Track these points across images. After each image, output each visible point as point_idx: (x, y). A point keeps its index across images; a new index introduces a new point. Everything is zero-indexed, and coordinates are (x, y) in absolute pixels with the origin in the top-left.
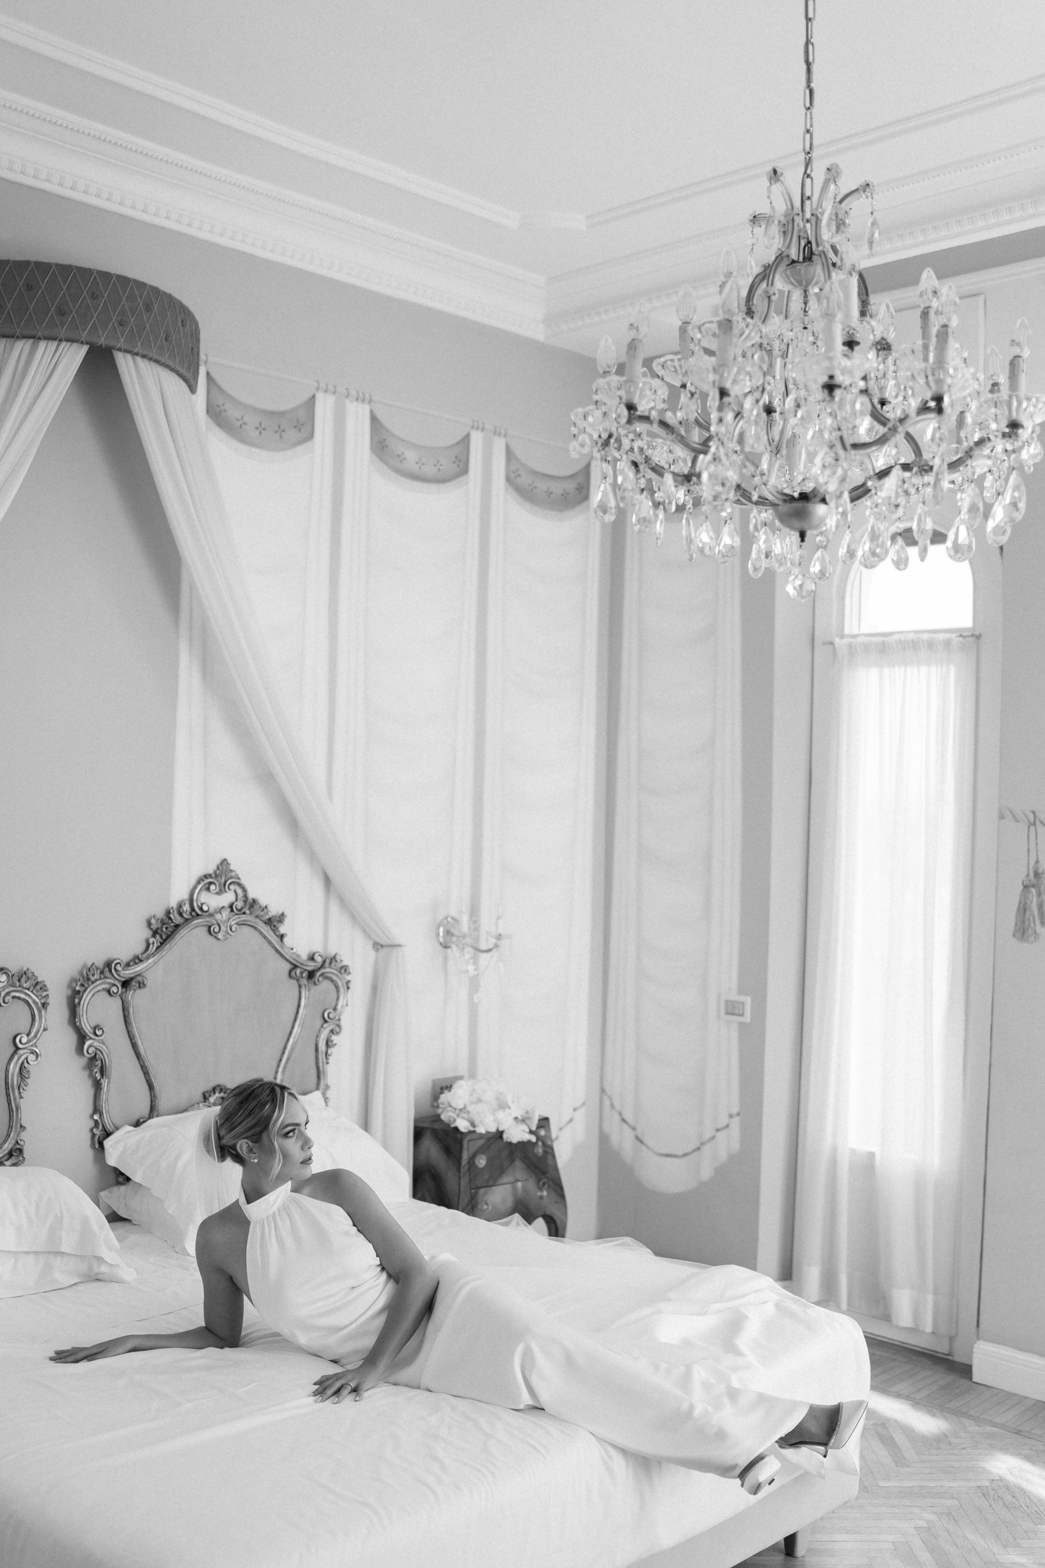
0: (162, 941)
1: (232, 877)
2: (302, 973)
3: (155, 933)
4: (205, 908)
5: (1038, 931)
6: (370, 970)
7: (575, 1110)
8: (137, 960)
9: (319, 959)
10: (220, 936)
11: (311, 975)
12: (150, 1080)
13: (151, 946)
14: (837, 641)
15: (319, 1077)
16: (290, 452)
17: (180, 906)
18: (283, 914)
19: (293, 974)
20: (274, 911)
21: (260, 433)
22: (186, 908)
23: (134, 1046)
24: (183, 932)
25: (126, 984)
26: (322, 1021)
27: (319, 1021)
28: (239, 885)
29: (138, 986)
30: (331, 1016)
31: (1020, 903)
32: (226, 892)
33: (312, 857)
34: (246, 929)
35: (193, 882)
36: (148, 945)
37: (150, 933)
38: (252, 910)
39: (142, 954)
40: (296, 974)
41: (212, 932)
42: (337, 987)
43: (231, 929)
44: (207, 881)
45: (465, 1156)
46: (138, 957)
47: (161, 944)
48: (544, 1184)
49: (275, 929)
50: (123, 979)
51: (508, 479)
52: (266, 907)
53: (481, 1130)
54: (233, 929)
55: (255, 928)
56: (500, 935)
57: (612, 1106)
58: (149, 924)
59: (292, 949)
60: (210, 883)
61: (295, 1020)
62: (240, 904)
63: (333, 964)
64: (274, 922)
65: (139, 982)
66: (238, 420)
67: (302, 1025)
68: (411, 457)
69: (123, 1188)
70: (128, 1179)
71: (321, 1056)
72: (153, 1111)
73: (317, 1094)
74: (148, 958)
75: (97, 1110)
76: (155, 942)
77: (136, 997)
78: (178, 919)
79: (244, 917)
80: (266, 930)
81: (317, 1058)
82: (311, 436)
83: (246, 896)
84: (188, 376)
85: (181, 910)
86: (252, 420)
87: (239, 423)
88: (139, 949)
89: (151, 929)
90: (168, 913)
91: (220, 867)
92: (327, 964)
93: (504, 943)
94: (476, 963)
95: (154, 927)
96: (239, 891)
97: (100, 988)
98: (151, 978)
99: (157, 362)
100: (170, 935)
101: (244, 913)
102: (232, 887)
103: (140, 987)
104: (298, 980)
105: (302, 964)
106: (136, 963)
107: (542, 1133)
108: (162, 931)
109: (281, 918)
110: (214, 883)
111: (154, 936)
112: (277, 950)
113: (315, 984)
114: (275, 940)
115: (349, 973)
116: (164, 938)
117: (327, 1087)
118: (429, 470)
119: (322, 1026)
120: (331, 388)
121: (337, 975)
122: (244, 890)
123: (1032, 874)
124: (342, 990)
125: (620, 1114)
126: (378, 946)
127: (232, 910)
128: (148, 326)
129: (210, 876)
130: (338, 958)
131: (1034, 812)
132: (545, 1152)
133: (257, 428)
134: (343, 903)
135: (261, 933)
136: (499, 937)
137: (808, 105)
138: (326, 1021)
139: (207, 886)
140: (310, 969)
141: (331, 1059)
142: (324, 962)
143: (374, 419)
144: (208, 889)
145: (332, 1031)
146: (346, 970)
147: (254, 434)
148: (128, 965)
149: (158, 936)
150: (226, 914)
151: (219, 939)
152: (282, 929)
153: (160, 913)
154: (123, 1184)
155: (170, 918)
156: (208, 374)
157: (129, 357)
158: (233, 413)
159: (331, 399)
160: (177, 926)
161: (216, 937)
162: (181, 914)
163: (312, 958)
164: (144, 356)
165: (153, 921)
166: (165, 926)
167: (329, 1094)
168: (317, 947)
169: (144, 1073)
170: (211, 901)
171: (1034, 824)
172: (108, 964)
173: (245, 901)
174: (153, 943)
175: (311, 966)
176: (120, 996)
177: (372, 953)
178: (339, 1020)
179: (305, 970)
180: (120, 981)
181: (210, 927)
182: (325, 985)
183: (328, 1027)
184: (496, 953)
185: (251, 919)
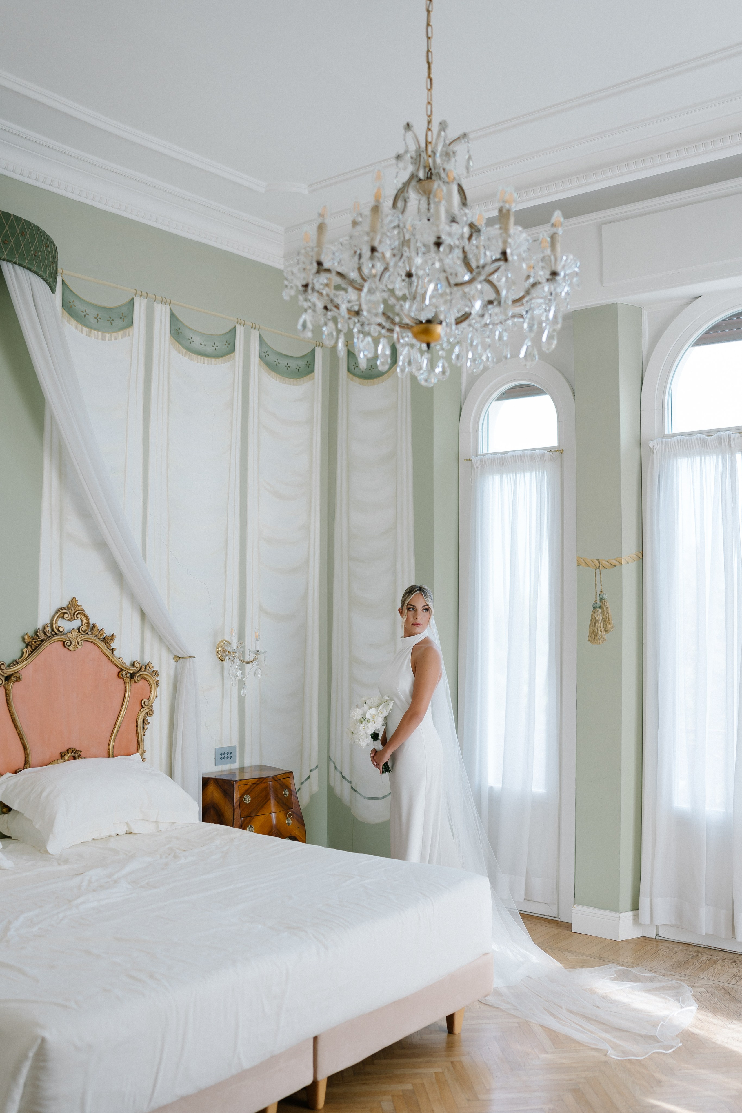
0: (32, 651)
1: (79, 610)
2: (126, 674)
3: (27, 645)
4: (61, 629)
5: (603, 636)
6: (172, 673)
7: (311, 771)
8: (15, 663)
9: (137, 665)
10: (71, 648)
11: (132, 676)
12: (24, 743)
13: (25, 653)
14: (473, 458)
15: (138, 744)
16: (118, 334)
17: (44, 628)
18: (113, 635)
19: (120, 675)
20: (107, 633)
21: (98, 321)
22: (49, 629)
23: (13, 720)
24: (46, 644)
25: (8, 678)
26: (141, 707)
27: (138, 707)
28: (84, 615)
29: (15, 680)
30: (146, 703)
31: (591, 619)
32: (75, 619)
33: (133, 598)
34: (88, 644)
35: (53, 613)
36: (23, 653)
37: (25, 645)
38: (92, 632)
39: (19, 659)
40: (122, 674)
41: (66, 645)
42: (150, 684)
43: (78, 644)
44: (62, 612)
45: (237, 796)
46: (16, 661)
47: (32, 652)
48: (290, 815)
49: (108, 645)
50: (6, 675)
51: (260, 357)
52: (102, 630)
54: (80, 644)
55: (95, 644)
56: (258, 651)
57: (335, 767)
58: (23, 639)
59: (120, 658)
60: (65, 613)
61: (122, 706)
62: (84, 628)
63: (147, 669)
64: (107, 640)
65: (17, 677)
66: (83, 312)
67: (127, 709)
68: (197, 341)
69: (6, 815)
70: (10, 809)
71: (140, 730)
72: (26, 764)
73: (137, 756)
74: (22, 662)
76: (28, 651)
77: (15, 688)
78: (43, 637)
79: (87, 636)
80: (102, 645)
81: (137, 731)
82: (131, 324)
83: (88, 622)
84: (50, 280)
85: (45, 630)
86: (92, 312)
87: (84, 314)
88: (16, 655)
89: (25, 642)
90: (36, 632)
91: (71, 602)
92: (143, 669)
93: (261, 657)
94: (242, 669)
95: (27, 641)
96: (84, 619)
98: (24, 674)
99: (28, 269)
100: (38, 647)
101: (87, 634)
102: (79, 616)
103: (17, 681)
104: (123, 679)
105: (126, 668)
106: (15, 665)
108: (32, 644)
109: (112, 638)
110: (67, 613)
111: (27, 647)
112: (109, 659)
113: (135, 682)
114: (108, 652)
115: (158, 676)
116: (33, 648)
117: (144, 751)
118: (209, 349)
119: (140, 710)
120: (144, 294)
121: (150, 676)
122: (87, 618)
123: (598, 600)
124: (153, 686)
125: (341, 773)
126: (177, 658)
127: (79, 632)
128: (23, 245)
129: (64, 608)
130: (150, 665)
131: (598, 560)
132: (290, 794)
133: (95, 318)
134: (153, 629)
135: (99, 647)
136: (257, 653)
137: (429, 87)
138: (143, 707)
139: (62, 615)
140: (132, 672)
141: (147, 733)
142: (141, 667)
143: (172, 315)
144: (63, 617)
145: (147, 714)
146: (156, 673)
147: (93, 321)
148: (9, 666)
149: (29, 647)
150: (75, 633)
151: (70, 650)
152: (113, 645)
153: (31, 633)
154: (6, 813)
155: (37, 636)
156: (63, 281)
157: (10, 264)
158: (79, 307)
159: (144, 301)
160: (42, 641)
161: (68, 649)
162: (44, 633)
163: (133, 665)
164: (20, 265)
165: (26, 637)
166: (34, 640)
167: (146, 755)
168: (136, 657)
169: (20, 739)
170: (65, 625)
171: (599, 568)
173: (88, 626)
174: (26, 652)
175: (132, 670)
176: (3, 686)
177: (173, 663)
178: (152, 706)
179: (129, 672)
180: (4, 676)
181: (64, 642)
182: (142, 683)
183: (144, 711)
184: (256, 663)
185: (92, 638)
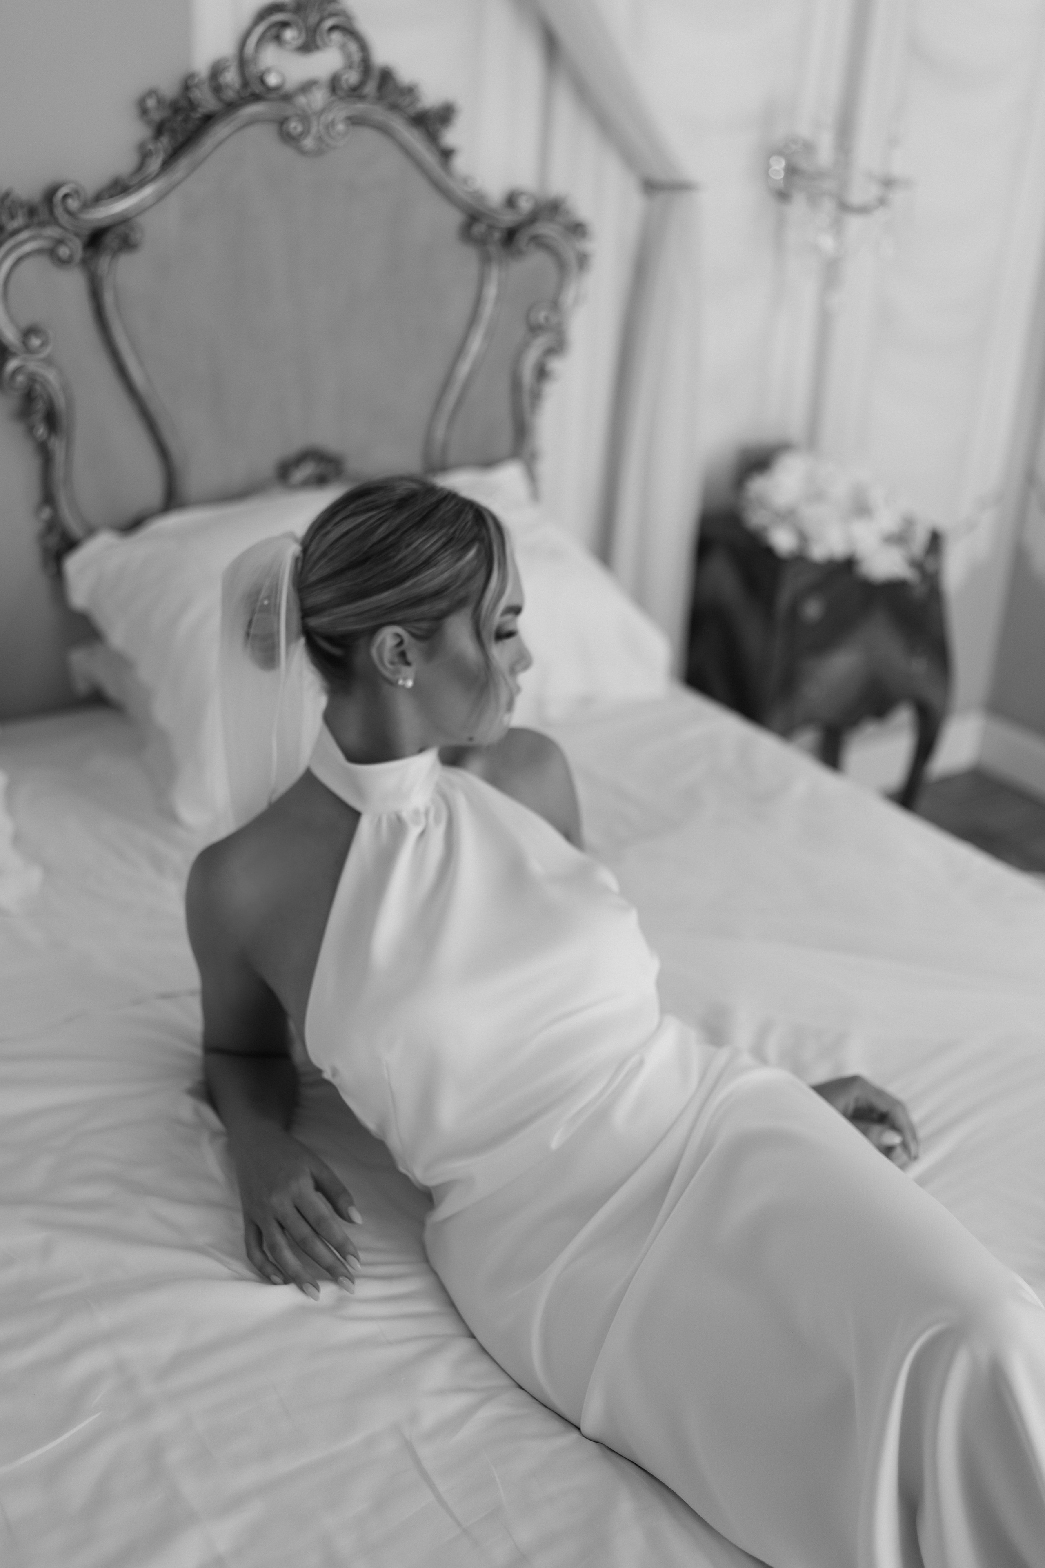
0: (174, 148)
1: (332, 15)
2: (489, 232)
3: (159, 130)
4: (274, 81)
8: (118, 188)
9: (527, 206)
11: (510, 236)
13: (151, 158)
15: (518, 437)
17: (216, 71)
18: (452, 106)
19: (472, 233)
20: (430, 98)
22: (231, 77)
24: (220, 131)
25: (93, 240)
26: (529, 330)
27: (523, 330)
28: (352, 33)
29: (120, 244)
30: (548, 321)
32: (320, 46)
34: (368, 136)
35: (245, 21)
36: (145, 155)
37: (149, 131)
38: (381, 92)
39: (129, 177)
40: (476, 231)
41: (289, 135)
42: (562, 264)
43: (333, 132)
44: (277, 21)
45: (784, 598)
46: (120, 182)
47: (170, 154)
49: (433, 137)
50: (86, 230)
52: (414, 87)
53: (819, 552)
54: (339, 131)
55: (388, 132)
56: (892, 178)
58: (144, 111)
59: (470, 181)
63: (557, 217)
64: (431, 122)
65: (125, 236)
67: (489, 335)
71: (526, 400)
72: (170, 498)
73: (516, 468)
74: (141, 185)
75: (48, 498)
76: (160, 149)
77: (121, 270)
78: (207, 101)
79: (361, 107)
80: (413, 138)
81: (517, 399)
83: (368, 61)
85: (218, 83)
88: (120, 164)
89: (150, 122)
90: (187, 84)
92: (544, 216)
93: (897, 197)
94: (839, 231)
95: (156, 117)
96: (353, 47)
97: (28, 247)
98: (149, 227)
100: (194, 135)
101: (364, 99)
102: (334, 37)
103: (127, 247)
104: (480, 246)
105: (491, 213)
106: (117, 196)
107: (930, 566)
108: (174, 126)
109: (447, 114)
110: (292, 25)
111: (156, 137)
112: (436, 181)
113: (518, 255)
114: (430, 158)
115: (588, 238)
116: (179, 141)
117: (537, 454)
119: (529, 340)
121: (562, 240)
122: (364, 47)
124: (571, 269)
126: (650, 186)
127: (335, 90)
129: (284, 10)
130: (567, 205)
134: (583, 91)
135: (399, 142)
136: (888, 183)
138: (536, 330)
139: (273, 31)
140: (507, 224)
141: (547, 404)
142: (539, 211)
144: (278, 38)
145: (549, 350)
146: (581, 231)
148: (99, 198)
149: (164, 137)
150: (321, 96)
151: (305, 151)
152: (451, 137)
153: (169, 88)
155: (192, 99)
160: (209, 117)
161: (298, 147)
162: (214, 91)
163: (511, 201)
165: (151, 103)
166: (182, 115)
168: (524, 179)
170: (288, 65)
172: (49, 195)
173: (368, 73)
174: (157, 152)
175: (508, 219)
176: (82, 265)
177: (639, 199)
178: (563, 328)
179: (497, 226)
180: (78, 233)
181: (284, 124)
182: (540, 258)
183: (539, 344)
184: (880, 215)
185: (379, 113)
